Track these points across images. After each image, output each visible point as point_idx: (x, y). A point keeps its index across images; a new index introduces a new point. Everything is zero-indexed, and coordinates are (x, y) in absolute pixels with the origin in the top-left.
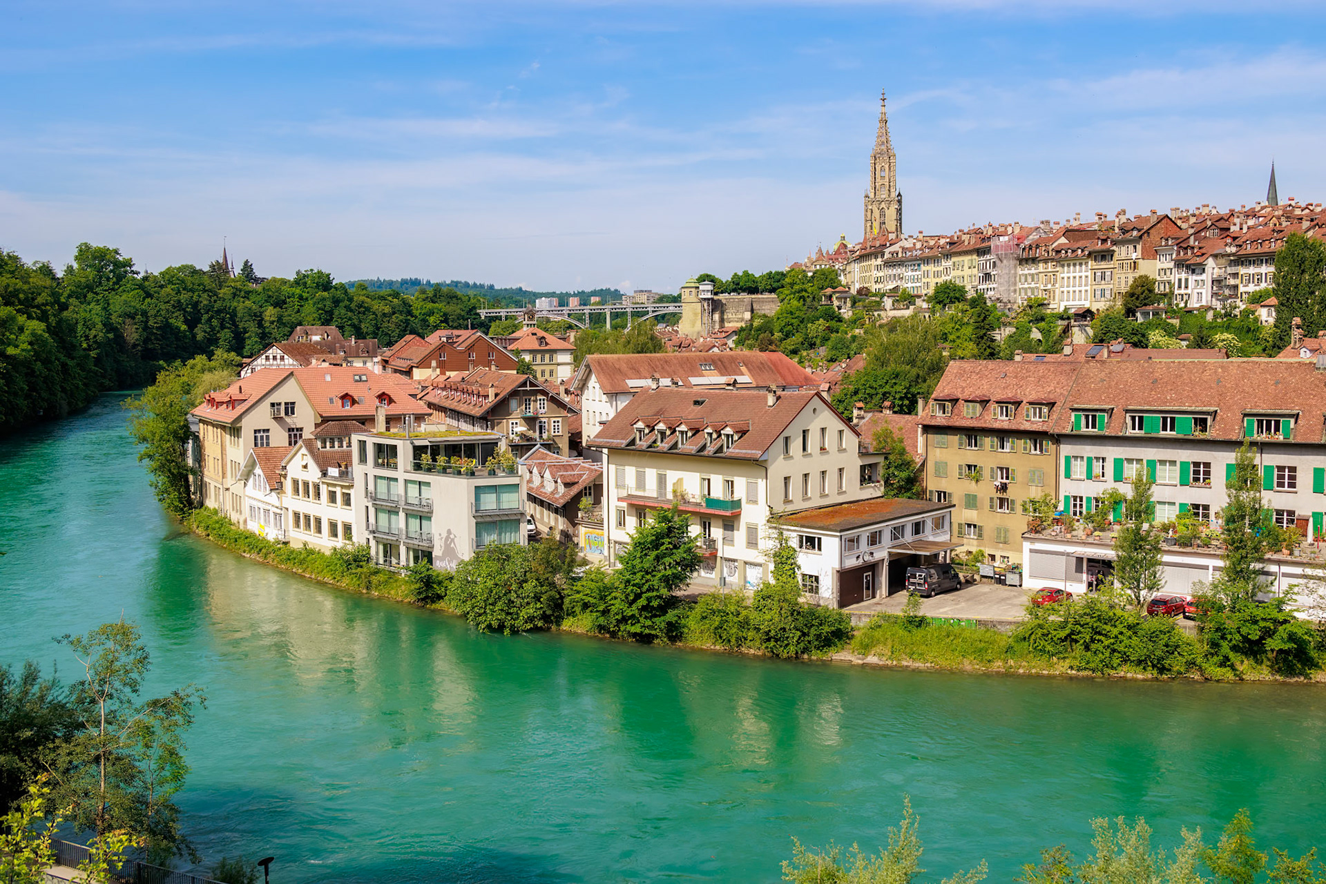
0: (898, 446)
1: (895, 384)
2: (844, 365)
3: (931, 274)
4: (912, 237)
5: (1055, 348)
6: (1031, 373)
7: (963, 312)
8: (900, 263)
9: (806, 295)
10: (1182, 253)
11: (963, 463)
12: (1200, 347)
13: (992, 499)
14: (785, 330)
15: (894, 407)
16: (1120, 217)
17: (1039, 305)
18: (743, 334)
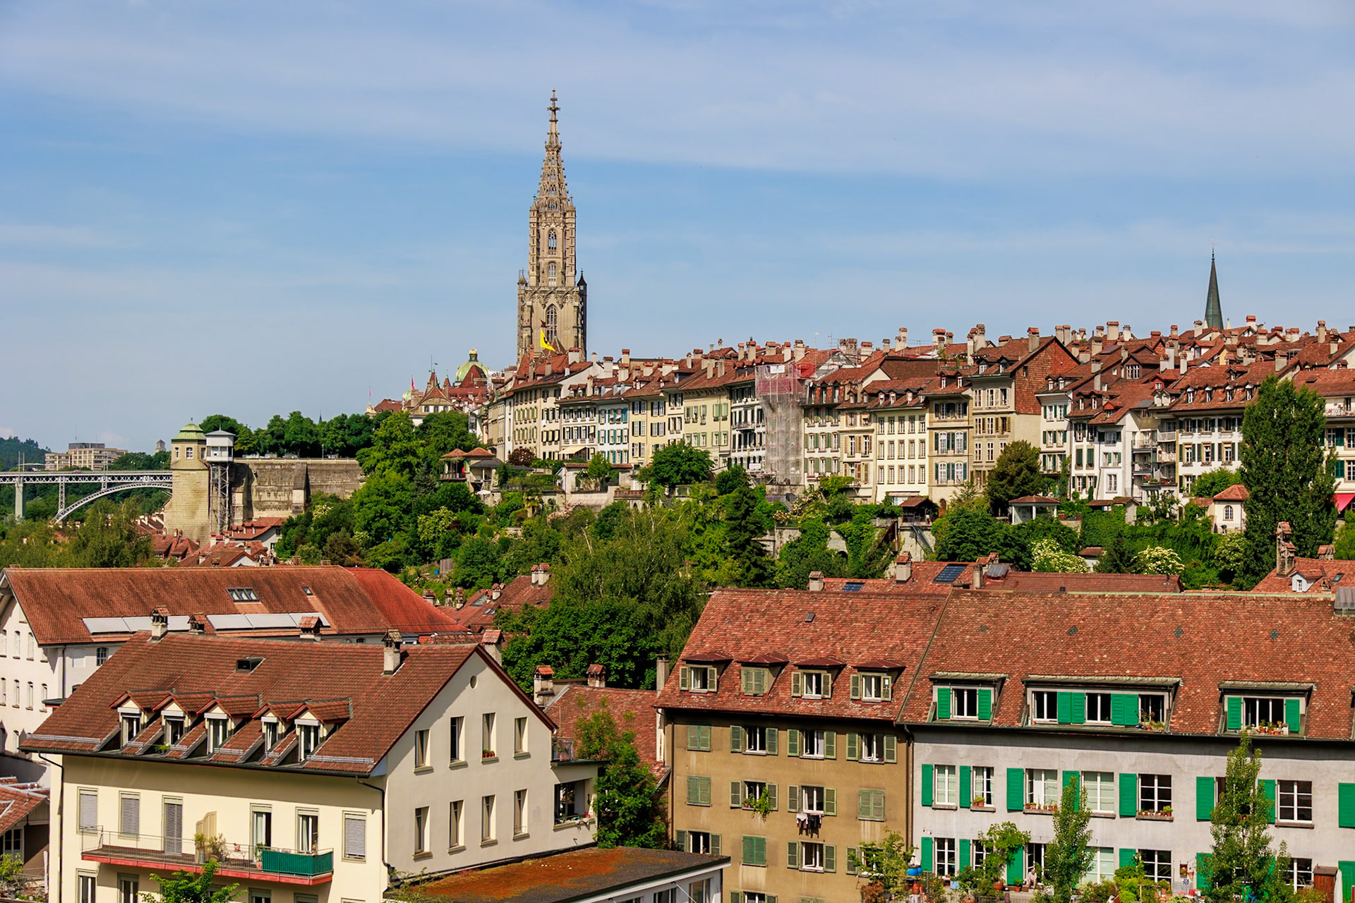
0: (626, 748)
1: (610, 631)
2: (495, 595)
3: (646, 429)
4: (609, 359)
5: (870, 568)
6: (858, 615)
7: (706, 499)
8: (592, 407)
9: (414, 461)
10: (1082, 405)
11: (739, 779)
12: (1119, 571)
13: (792, 846)
14: (375, 525)
15: (608, 675)
16: (976, 337)
17: (842, 490)
18: (294, 533)
